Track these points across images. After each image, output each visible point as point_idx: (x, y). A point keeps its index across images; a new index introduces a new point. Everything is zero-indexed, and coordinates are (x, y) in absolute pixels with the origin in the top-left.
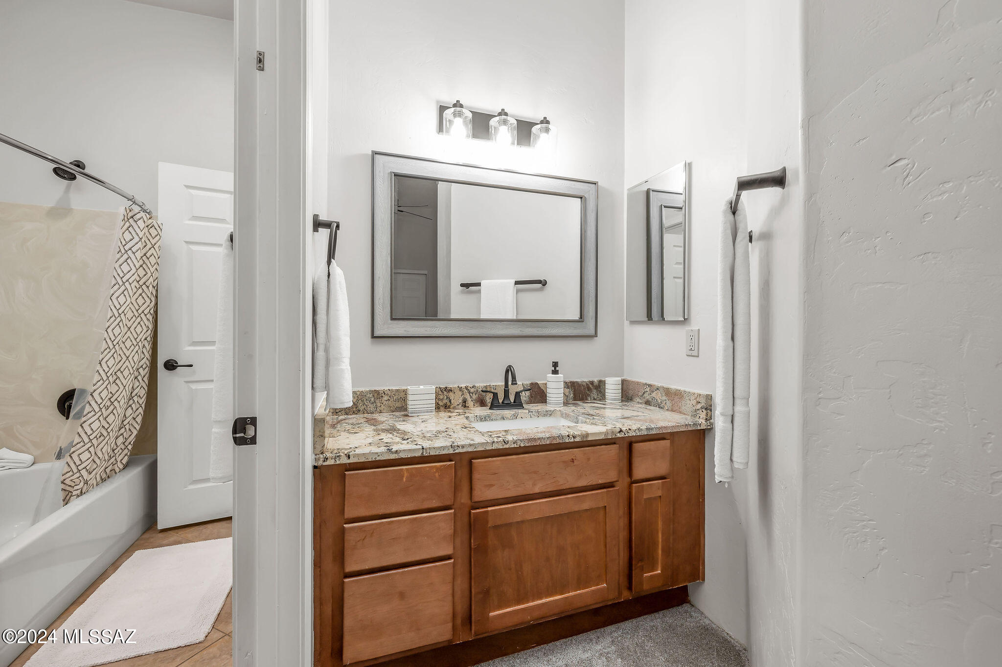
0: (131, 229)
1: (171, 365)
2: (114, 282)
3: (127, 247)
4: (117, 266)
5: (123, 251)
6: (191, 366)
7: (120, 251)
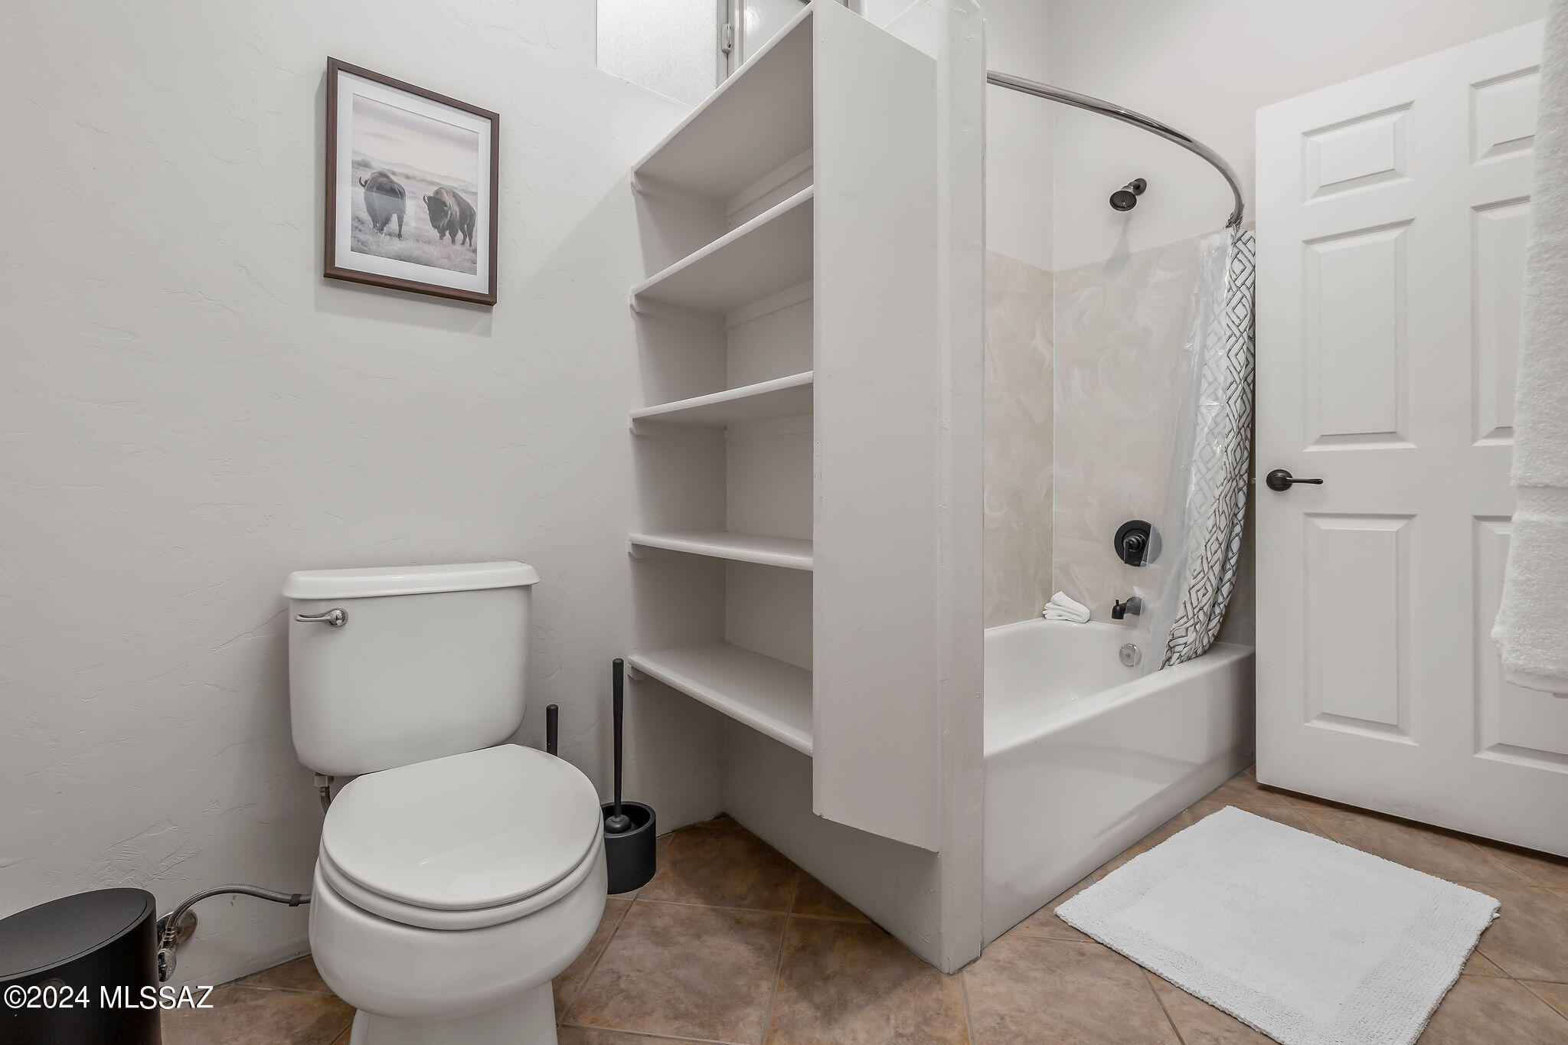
0: (1240, 256)
1: (1280, 482)
2: (1229, 333)
3: (1238, 283)
4: (1229, 310)
5: (1235, 289)
6: (1319, 482)
7: (1231, 288)
